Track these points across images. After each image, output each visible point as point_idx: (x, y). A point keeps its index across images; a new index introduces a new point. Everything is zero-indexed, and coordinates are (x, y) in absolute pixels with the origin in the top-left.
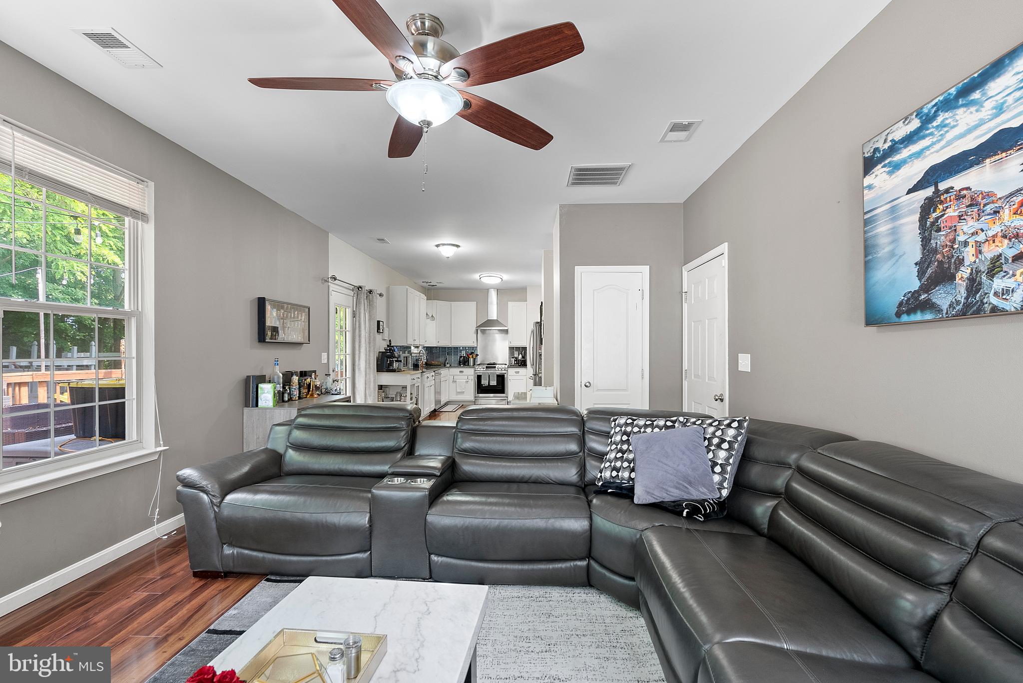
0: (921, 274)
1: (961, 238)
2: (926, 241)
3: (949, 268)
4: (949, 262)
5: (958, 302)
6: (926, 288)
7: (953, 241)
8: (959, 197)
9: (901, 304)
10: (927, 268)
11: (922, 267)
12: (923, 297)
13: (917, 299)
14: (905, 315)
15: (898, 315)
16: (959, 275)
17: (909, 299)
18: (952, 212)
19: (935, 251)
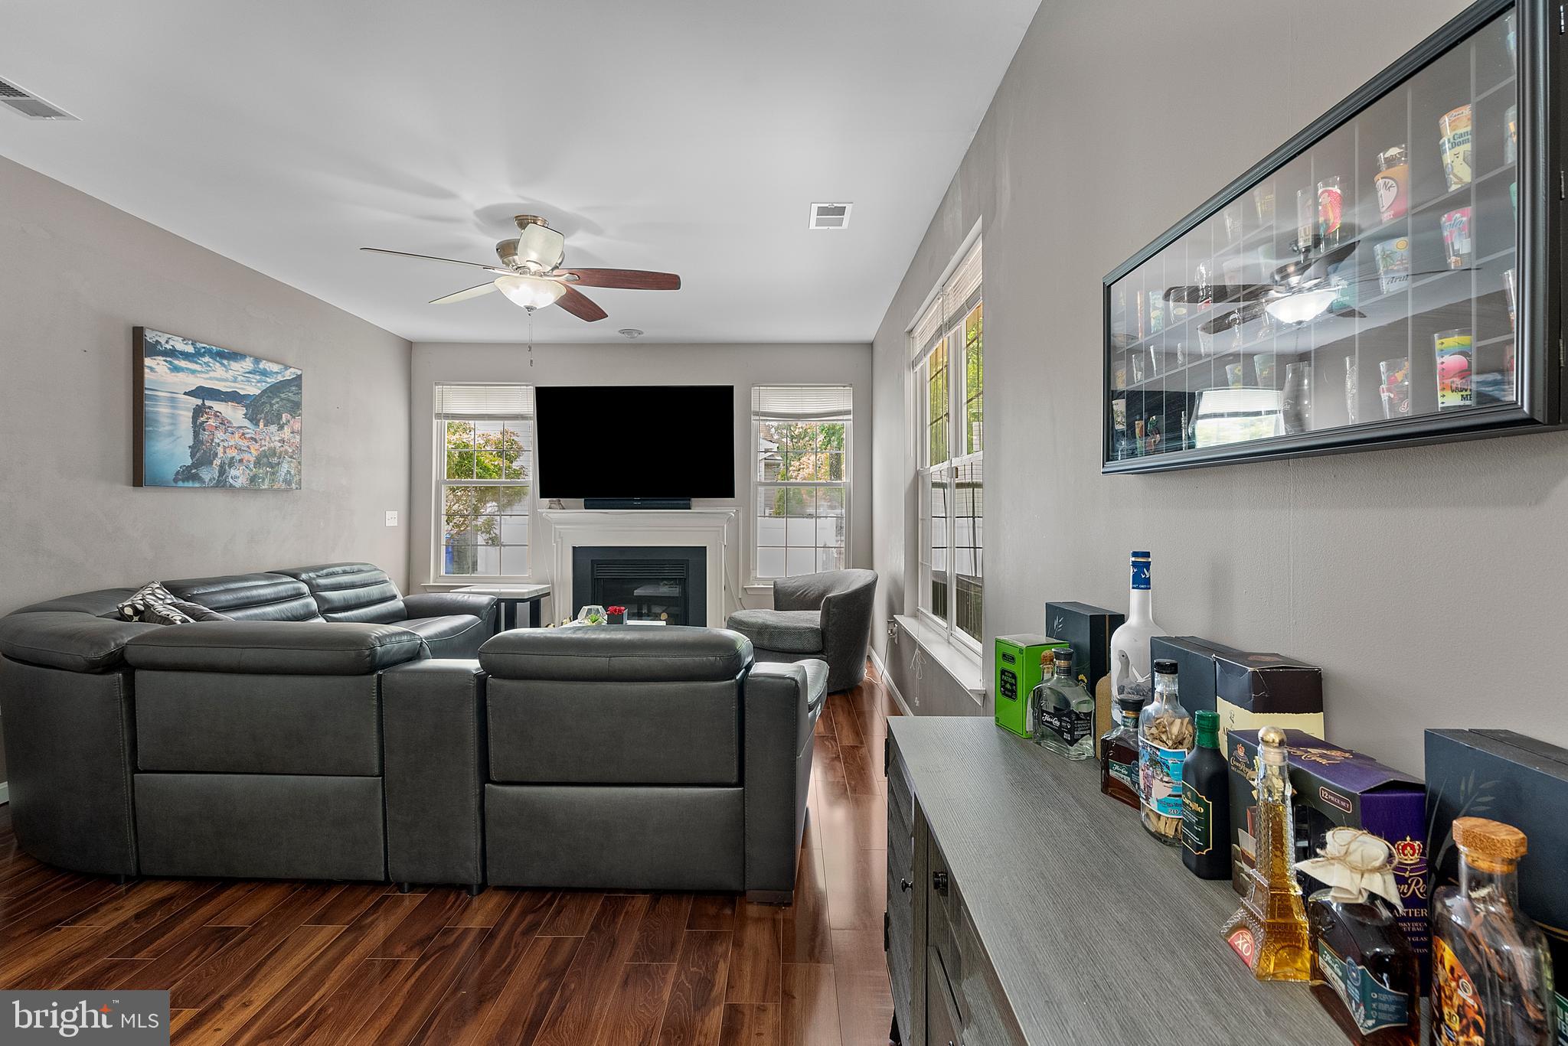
0: (192, 455)
1: (216, 441)
2: (196, 434)
3: (210, 456)
4: (210, 453)
5: (214, 479)
6: (195, 465)
7: (212, 440)
8: (217, 415)
9: (178, 473)
10: (197, 452)
11: (194, 449)
12: (193, 471)
13: (189, 472)
14: (181, 482)
15: (176, 480)
16: (215, 462)
17: (184, 471)
18: (211, 422)
19: (202, 443)
